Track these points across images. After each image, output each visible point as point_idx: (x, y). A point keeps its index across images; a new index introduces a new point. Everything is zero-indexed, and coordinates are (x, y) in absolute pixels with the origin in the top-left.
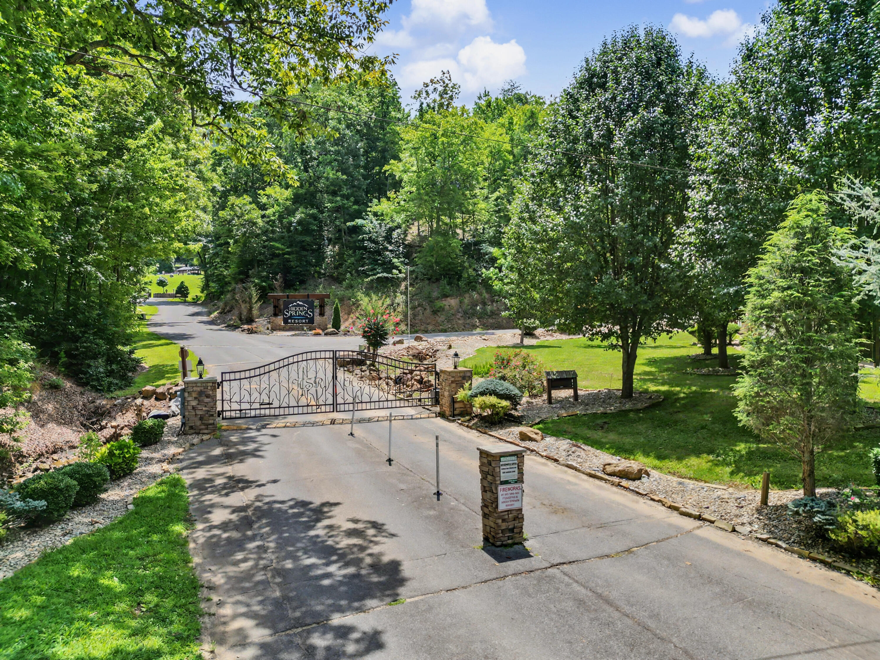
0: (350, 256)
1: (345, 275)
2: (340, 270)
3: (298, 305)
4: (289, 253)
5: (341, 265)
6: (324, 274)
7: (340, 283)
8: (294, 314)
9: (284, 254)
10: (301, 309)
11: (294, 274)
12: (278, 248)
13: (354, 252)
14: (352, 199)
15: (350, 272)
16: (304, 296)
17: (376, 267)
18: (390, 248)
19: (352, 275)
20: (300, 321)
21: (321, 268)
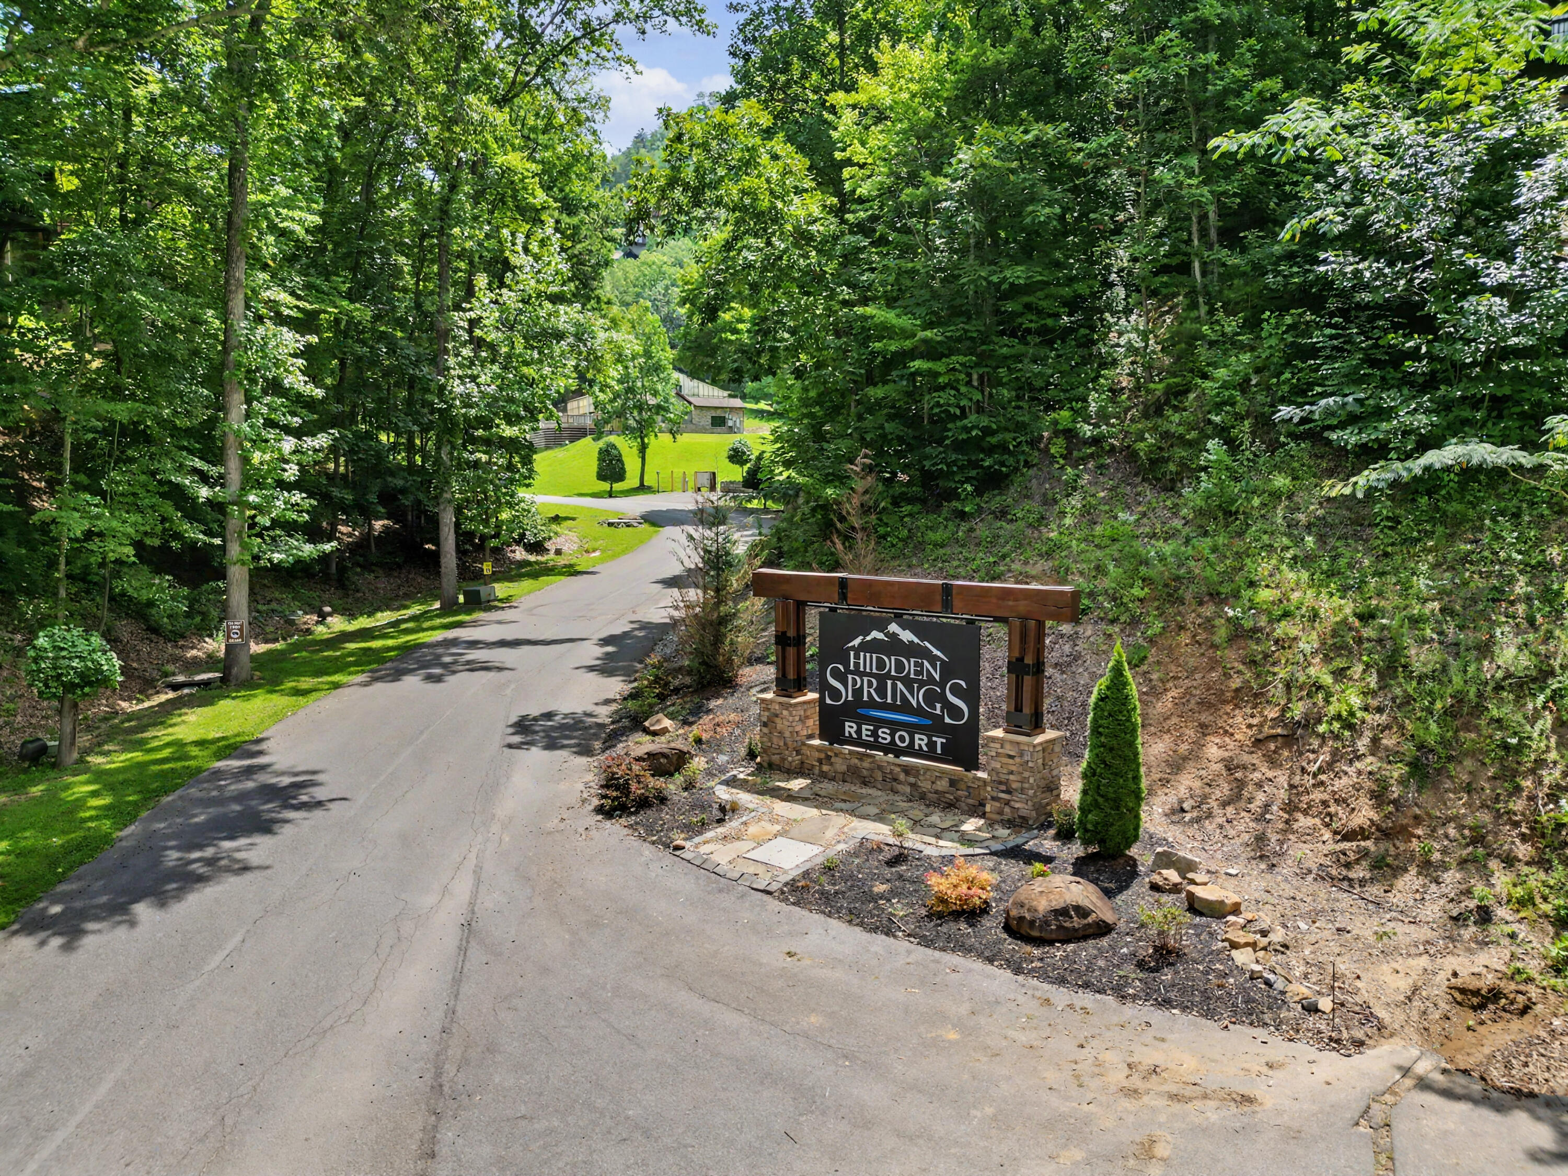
0: (1226, 344)
1: (1197, 446)
2: (1174, 421)
3: (894, 646)
4: (931, 351)
5: (1179, 393)
6: (1096, 441)
7: (1171, 487)
8: (869, 691)
9: (912, 354)
10: (910, 666)
11: (959, 446)
12: (886, 331)
13: (1253, 324)
14: (1247, 46)
15: (1222, 432)
16: (922, 596)
17: (1389, 399)
18: (1500, 273)
19: (1232, 446)
20: (902, 738)
21: (1081, 414)
